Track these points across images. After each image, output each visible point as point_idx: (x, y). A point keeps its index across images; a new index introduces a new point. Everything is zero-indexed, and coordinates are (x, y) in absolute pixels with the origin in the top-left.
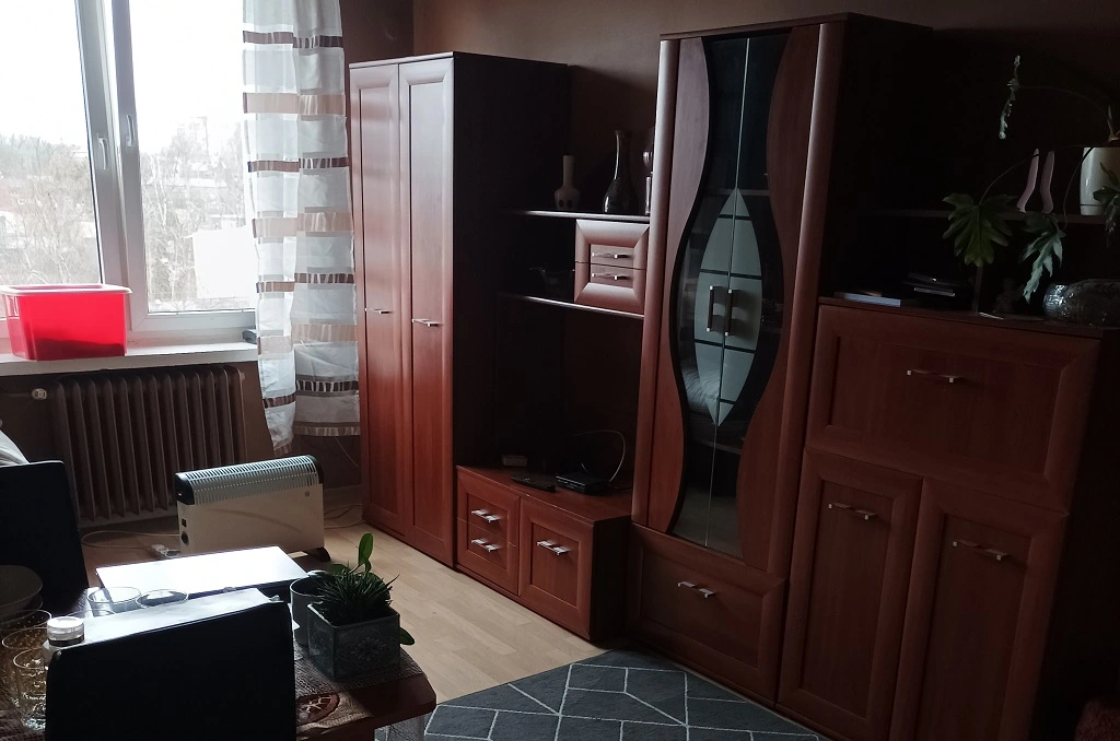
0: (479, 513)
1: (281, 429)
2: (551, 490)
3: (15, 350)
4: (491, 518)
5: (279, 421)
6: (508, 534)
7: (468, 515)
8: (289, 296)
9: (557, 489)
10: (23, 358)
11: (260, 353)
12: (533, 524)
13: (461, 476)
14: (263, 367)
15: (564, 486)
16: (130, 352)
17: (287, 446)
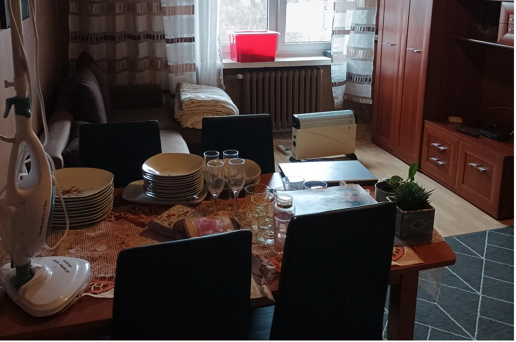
0: (436, 145)
1: (339, 97)
2: (477, 136)
3: (232, 57)
4: (442, 148)
5: (338, 93)
6: (451, 157)
7: (428, 145)
8: (347, 37)
9: (480, 136)
10: (235, 61)
11: (332, 62)
12: (466, 153)
13: (426, 125)
14: (333, 68)
15: (484, 135)
16: (277, 60)
17: (341, 104)
